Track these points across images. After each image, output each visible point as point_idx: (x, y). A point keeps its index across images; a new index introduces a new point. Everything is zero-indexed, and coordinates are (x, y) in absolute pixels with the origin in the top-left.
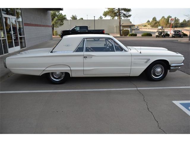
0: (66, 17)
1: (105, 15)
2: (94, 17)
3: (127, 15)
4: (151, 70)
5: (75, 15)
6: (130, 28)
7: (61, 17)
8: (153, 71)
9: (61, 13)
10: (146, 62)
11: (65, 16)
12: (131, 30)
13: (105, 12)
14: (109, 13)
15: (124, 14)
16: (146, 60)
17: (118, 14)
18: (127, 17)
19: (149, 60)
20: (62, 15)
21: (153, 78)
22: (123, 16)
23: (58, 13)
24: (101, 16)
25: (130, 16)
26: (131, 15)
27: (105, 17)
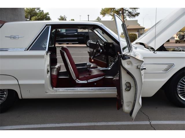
0: (49, 16)
1: (103, 14)
2: (88, 15)
3: (134, 14)
4: (177, 84)
5: (64, 16)
6: (138, 32)
7: (41, 15)
8: (180, 88)
9: (43, 11)
10: (167, 70)
11: (48, 14)
12: (139, 35)
13: (103, 9)
14: (109, 11)
15: (130, 13)
16: (165, 67)
17: (121, 12)
18: (134, 16)
19: (171, 66)
20: (43, 13)
21: (182, 101)
22: (128, 15)
23: (38, 11)
24: (99, 17)
25: (137, 14)
26: (139, 13)
27: (104, 16)
